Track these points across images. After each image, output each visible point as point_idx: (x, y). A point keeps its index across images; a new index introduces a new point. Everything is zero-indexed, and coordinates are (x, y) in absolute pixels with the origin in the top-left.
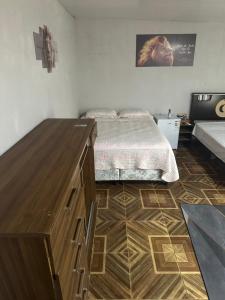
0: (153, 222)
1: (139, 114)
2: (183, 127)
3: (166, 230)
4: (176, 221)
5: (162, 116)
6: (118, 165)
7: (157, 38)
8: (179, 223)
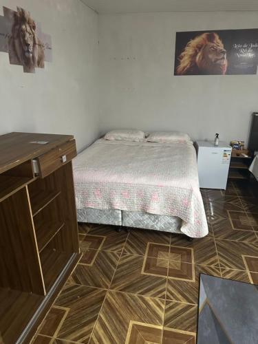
0: (147, 297)
1: (174, 138)
2: (235, 160)
3: (162, 315)
4: (184, 303)
5: (207, 142)
6: (119, 205)
7: (204, 36)
8: (188, 307)
